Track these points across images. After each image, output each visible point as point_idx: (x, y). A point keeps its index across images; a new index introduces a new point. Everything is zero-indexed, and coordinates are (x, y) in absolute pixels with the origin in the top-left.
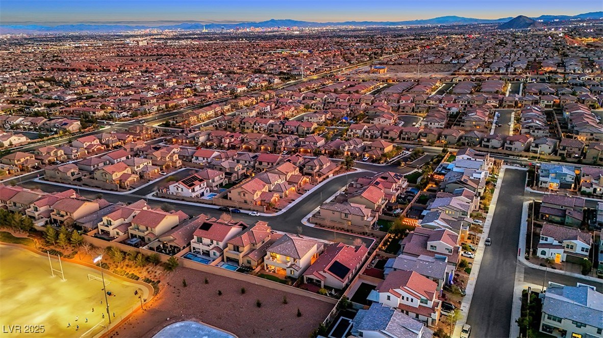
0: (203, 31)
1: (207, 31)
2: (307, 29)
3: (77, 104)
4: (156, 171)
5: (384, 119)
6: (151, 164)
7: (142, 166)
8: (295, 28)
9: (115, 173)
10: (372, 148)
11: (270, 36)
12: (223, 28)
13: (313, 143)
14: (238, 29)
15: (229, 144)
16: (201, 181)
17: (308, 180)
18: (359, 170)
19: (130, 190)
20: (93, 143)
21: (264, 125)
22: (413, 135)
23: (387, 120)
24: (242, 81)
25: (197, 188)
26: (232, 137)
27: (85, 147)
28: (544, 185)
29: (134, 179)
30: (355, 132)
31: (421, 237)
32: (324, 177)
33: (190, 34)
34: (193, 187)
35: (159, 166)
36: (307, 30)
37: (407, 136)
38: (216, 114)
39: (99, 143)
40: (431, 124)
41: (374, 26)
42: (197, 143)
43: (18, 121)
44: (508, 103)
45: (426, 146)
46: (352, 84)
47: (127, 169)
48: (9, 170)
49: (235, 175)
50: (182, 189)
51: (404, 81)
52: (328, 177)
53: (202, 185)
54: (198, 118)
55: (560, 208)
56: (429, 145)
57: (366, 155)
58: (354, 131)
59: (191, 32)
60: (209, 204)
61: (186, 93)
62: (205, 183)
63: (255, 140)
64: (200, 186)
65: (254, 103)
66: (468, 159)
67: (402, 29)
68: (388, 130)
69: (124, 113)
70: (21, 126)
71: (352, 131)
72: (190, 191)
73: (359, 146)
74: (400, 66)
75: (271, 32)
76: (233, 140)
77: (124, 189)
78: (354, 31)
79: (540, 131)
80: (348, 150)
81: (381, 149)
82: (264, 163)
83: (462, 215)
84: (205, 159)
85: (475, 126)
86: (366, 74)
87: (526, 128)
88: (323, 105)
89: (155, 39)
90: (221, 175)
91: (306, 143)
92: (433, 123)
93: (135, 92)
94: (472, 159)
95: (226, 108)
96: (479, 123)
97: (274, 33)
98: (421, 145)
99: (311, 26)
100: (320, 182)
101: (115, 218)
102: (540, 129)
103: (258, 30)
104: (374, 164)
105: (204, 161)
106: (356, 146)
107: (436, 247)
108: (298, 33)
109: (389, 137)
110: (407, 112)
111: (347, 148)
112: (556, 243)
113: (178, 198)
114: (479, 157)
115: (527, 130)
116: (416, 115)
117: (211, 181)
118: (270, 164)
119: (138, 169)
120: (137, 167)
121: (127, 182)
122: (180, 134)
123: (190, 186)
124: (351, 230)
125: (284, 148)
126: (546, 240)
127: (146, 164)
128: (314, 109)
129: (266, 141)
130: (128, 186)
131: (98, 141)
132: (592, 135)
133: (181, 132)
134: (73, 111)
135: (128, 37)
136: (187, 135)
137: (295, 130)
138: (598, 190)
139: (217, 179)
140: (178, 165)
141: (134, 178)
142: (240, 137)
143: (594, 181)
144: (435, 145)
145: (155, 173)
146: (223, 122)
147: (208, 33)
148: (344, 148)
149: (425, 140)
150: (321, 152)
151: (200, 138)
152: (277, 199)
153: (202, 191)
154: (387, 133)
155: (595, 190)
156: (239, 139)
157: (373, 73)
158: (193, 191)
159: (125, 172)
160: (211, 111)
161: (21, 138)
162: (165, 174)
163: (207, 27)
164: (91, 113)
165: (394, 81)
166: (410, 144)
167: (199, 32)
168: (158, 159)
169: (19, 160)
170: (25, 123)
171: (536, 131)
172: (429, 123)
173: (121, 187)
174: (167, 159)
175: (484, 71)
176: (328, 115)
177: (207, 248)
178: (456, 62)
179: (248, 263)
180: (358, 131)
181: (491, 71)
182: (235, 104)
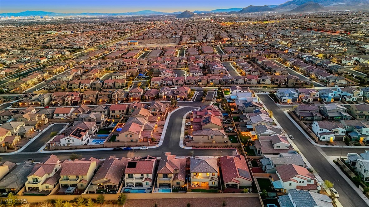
4: (31, 129)
5: (168, 73)
6: (24, 125)
7: (18, 128)
10: (180, 92)
13: (138, 93)
15: (71, 101)
16: (85, 131)
17: (159, 118)
18: (181, 107)
21: (87, 84)
22: (193, 81)
23: (170, 74)
26: (72, 95)
28: (285, 101)
29: (17, 140)
31: (264, 142)
34: (81, 137)
35: (32, 125)
37: (189, 82)
40: (196, 74)
42: (43, 104)
44: (225, 59)
45: (203, 87)
46: (124, 52)
47: (8, 132)
49: (102, 123)
50: (73, 139)
51: (154, 49)
52: (167, 114)
53: (86, 134)
54: (26, 84)
55: (309, 112)
56: (205, 87)
57: (178, 97)
58: (155, 82)
62: (87, 132)
63: (92, 96)
65: (63, 70)
66: (239, 92)
68: (177, 80)
71: (153, 83)
73: (170, 92)
74: (143, 40)
76: (74, 98)
77: (11, 149)
79: (255, 72)
80: (165, 95)
81: (185, 92)
82: (116, 112)
83: (270, 124)
84: (65, 114)
85: (220, 73)
86: (126, 46)
87: (249, 71)
88: (118, 67)
90: (94, 125)
91: (133, 93)
92: (197, 73)
94: (241, 92)
96: (222, 71)
98: (200, 87)
101: (41, 175)
102: (255, 71)
104: (186, 102)
105: (65, 116)
106: (168, 92)
107: (279, 146)
109: (179, 84)
110: (174, 68)
112: (328, 131)
114: (245, 90)
115: (249, 73)
116: (180, 69)
117: (90, 130)
118: (121, 111)
119: (16, 131)
120: (15, 130)
121: (14, 143)
125: (118, 99)
126: (322, 131)
127: (21, 125)
129: (101, 95)
130: (14, 146)
132: (282, 72)
137: (112, 86)
138: (311, 100)
139: (93, 128)
140: (46, 122)
141: (17, 138)
142: (78, 95)
144: (208, 86)
145: (31, 132)
146: (52, 86)
148: (162, 94)
150: (146, 98)
151: (44, 99)
154: (177, 82)
156: (78, 97)
157: (130, 45)
158: (82, 140)
159: (7, 135)
160: (35, 79)
162: (40, 131)
165: (148, 50)
166: (193, 87)
168: (29, 120)
171: (254, 72)
172: (195, 73)
173: (8, 149)
174: (37, 120)
175: (196, 41)
176: (127, 74)
177: (140, 181)
178: (175, 37)
179: (177, 184)
180: (158, 82)
181: (199, 41)
182: (50, 71)
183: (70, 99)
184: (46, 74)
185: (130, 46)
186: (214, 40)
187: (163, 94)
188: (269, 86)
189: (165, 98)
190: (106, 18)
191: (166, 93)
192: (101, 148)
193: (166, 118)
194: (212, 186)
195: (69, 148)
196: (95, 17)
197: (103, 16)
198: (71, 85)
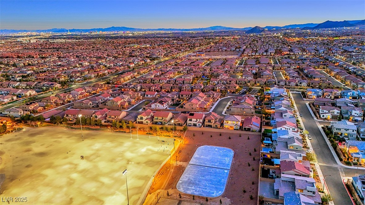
4: (134, 101)
5: (224, 76)
7: (127, 99)
9: (119, 102)
10: (230, 87)
16: (165, 102)
18: (229, 97)
19: (128, 109)
20: (82, 92)
21: (165, 81)
22: (243, 82)
26: (155, 86)
27: (79, 94)
28: (311, 97)
31: (278, 113)
33: (60, 36)
36: (136, 33)
37: (240, 83)
44: (277, 68)
46: (193, 62)
47: (122, 100)
50: (158, 106)
52: (218, 99)
54: (124, 79)
55: (322, 103)
57: (228, 91)
58: (213, 81)
61: (102, 68)
63: (168, 87)
64: (165, 105)
65: (147, 72)
66: (276, 89)
71: (212, 82)
73: (223, 87)
74: (209, 53)
76: (156, 88)
79: (298, 78)
81: (234, 88)
83: (288, 106)
84: (152, 95)
85: (268, 77)
86: (195, 57)
87: (292, 77)
90: (170, 100)
91: (196, 87)
92: (248, 77)
96: (270, 76)
98: (248, 86)
101: (145, 116)
102: (298, 77)
103: (104, 33)
104: (233, 94)
105: (151, 97)
107: (286, 116)
108: (131, 35)
110: (231, 73)
112: (327, 112)
114: (280, 88)
115: (292, 78)
116: (236, 75)
120: (125, 99)
121: (125, 106)
122: (125, 86)
123: (162, 104)
125: (185, 90)
126: (323, 111)
128: (182, 73)
131: (84, 90)
132: (321, 78)
136: (129, 86)
137: (182, 83)
138: (332, 97)
139: (169, 102)
141: (127, 104)
143: (330, 94)
144: (254, 86)
149: (249, 84)
150: (205, 90)
154: (230, 81)
155: (331, 97)
156: (159, 87)
160: (129, 76)
166: (242, 86)
168: (131, 96)
169: (52, 101)
171: (296, 78)
173: (123, 108)
174: (136, 96)
175: (256, 54)
176: (193, 76)
177: (195, 123)
178: (238, 50)
179: (216, 126)
180: (215, 82)
181: (259, 54)
182: (139, 72)
183: (154, 88)
184: (136, 74)
185: (198, 57)
186: (273, 53)
187: (218, 88)
188: (304, 88)
189: (218, 91)
190: (179, 33)
191: (220, 88)
192: (174, 111)
193: (217, 101)
194: (236, 129)
195: (156, 110)
196: (169, 32)
197: (176, 32)
198: (154, 81)
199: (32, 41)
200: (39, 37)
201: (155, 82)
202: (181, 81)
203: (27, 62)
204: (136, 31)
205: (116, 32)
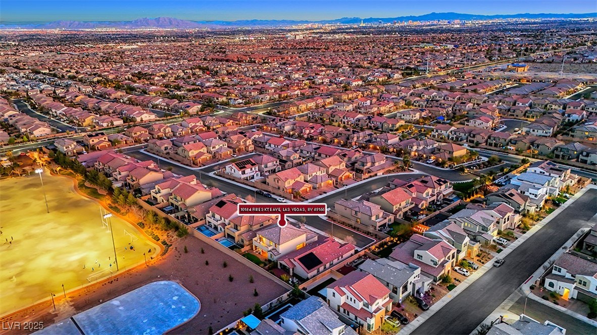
0: (361, 25)
1: (364, 25)
2: (470, 22)
3: (210, 90)
4: (229, 152)
6: (226, 146)
7: (217, 147)
8: (457, 21)
9: (192, 151)
10: (441, 151)
11: (426, 30)
12: (380, 22)
13: (384, 141)
14: (395, 23)
15: (308, 134)
16: (253, 165)
17: (351, 175)
18: (416, 172)
19: (200, 166)
20: (197, 124)
21: (352, 119)
22: (502, 141)
23: (484, 123)
24: (361, 75)
25: (248, 171)
26: (312, 128)
27: (190, 127)
30: (440, 133)
32: (372, 174)
33: (347, 29)
34: (243, 170)
35: (232, 148)
37: (494, 141)
38: (317, 106)
39: (202, 124)
40: (534, 131)
41: (553, 19)
42: (282, 132)
43: (157, 102)
45: (513, 154)
47: (204, 148)
48: (126, 141)
49: (289, 163)
50: (234, 170)
51: (540, 81)
52: (376, 175)
53: (253, 169)
54: (297, 108)
56: (516, 154)
57: (432, 157)
58: (439, 131)
59: (349, 26)
60: (251, 186)
61: (304, 85)
62: (257, 167)
63: (332, 133)
64: (251, 169)
66: (541, 172)
67: (587, 22)
68: (475, 133)
69: (239, 100)
70: (159, 106)
71: (437, 132)
72: (240, 172)
73: (429, 148)
74: (549, 64)
75: (429, 25)
77: (196, 165)
78: (524, 24)
80: (416, 151)
81: (450, 153)
83: (482, 230)
86: (501, 72)
88: (426, 103)
89: (314, 33)
90: (275, 162)
91: (378, 139)
92: (536, 131)
93: (263, 82)
94: (546, 174)
95: (328, 100)
97: (432, 27)
98: (507, 153)
99: (474, 19)
100: (364, 179)
101: (163, 187)
103: (416, 23)
104: (437, 168)
106: (426, 147)
107: (422, 257)
110: (517, 116)
111: (415, 148)
112: (569, 275)
113: (231, 178)
116: (527, 120)
117: (263, 166)
118: (328, 156)
119: (214, 149)
120: (213, 148)
121: (200, 160)
122: (271, 122)
123: (241, 168)
124: (358, 228)
125: (356, 142)
126: (560, 271)
127: (222, 145)
128: (415, 106)
129: (341, 134)
130: (199, 162)
131: (202, 123)
133: (272, 121)
134: (203, 96)
135: (290, 31)
136: (276, 123)
137: (380, 126)
139: (269, 165)
140: (250, 150)
141: (208, 157)
142: (320, 129)
144: (522, 154)
145: (227, 154)
146: (316, 114)
147: (364, 28)
148: (412, 148)
149: (513, 148)
150: (389, 149)
151: (285, 127)
152: (308, 189)
153: (253, 174)
154: (474, 136)
156: (318, 131)
157: (510, 71)
158: (244, 173)
159: (202, 150)
160: (312, 103)
161: (151, 116)
162: (235, 156)
163: (365, 21)
164: (215, 98)
165: (528, 81)
166: (495, 151)
167: (356, 26)
168: (234, 143)
169: (135, 134)
170: (163, 104)
173: (194, 163)
174: (242, 143)
176: (424, 114)
177: (216, 223)
179: (242, 241)
183: (308, 132)
194: (271, 259)
195: (229, 177)
199: (298, 38)
200: (318, 31)
201: (335, 119)
202: (379, 123)
203: (233, 68)
204: (470, 20)
205: (435, 22)
